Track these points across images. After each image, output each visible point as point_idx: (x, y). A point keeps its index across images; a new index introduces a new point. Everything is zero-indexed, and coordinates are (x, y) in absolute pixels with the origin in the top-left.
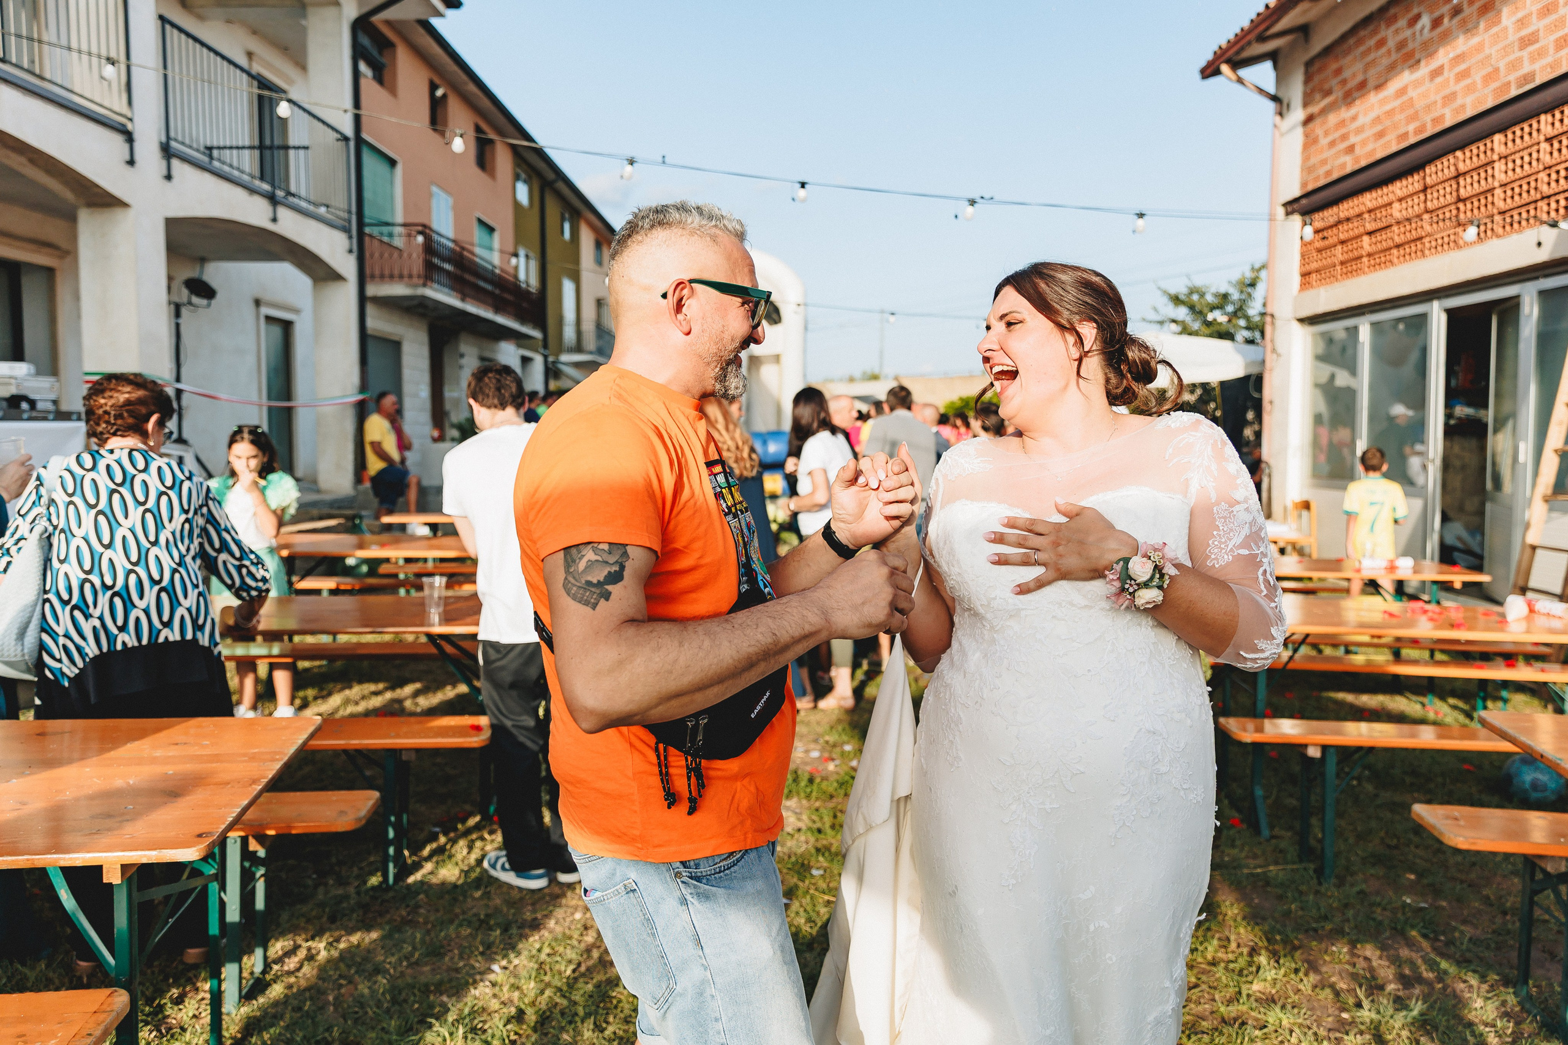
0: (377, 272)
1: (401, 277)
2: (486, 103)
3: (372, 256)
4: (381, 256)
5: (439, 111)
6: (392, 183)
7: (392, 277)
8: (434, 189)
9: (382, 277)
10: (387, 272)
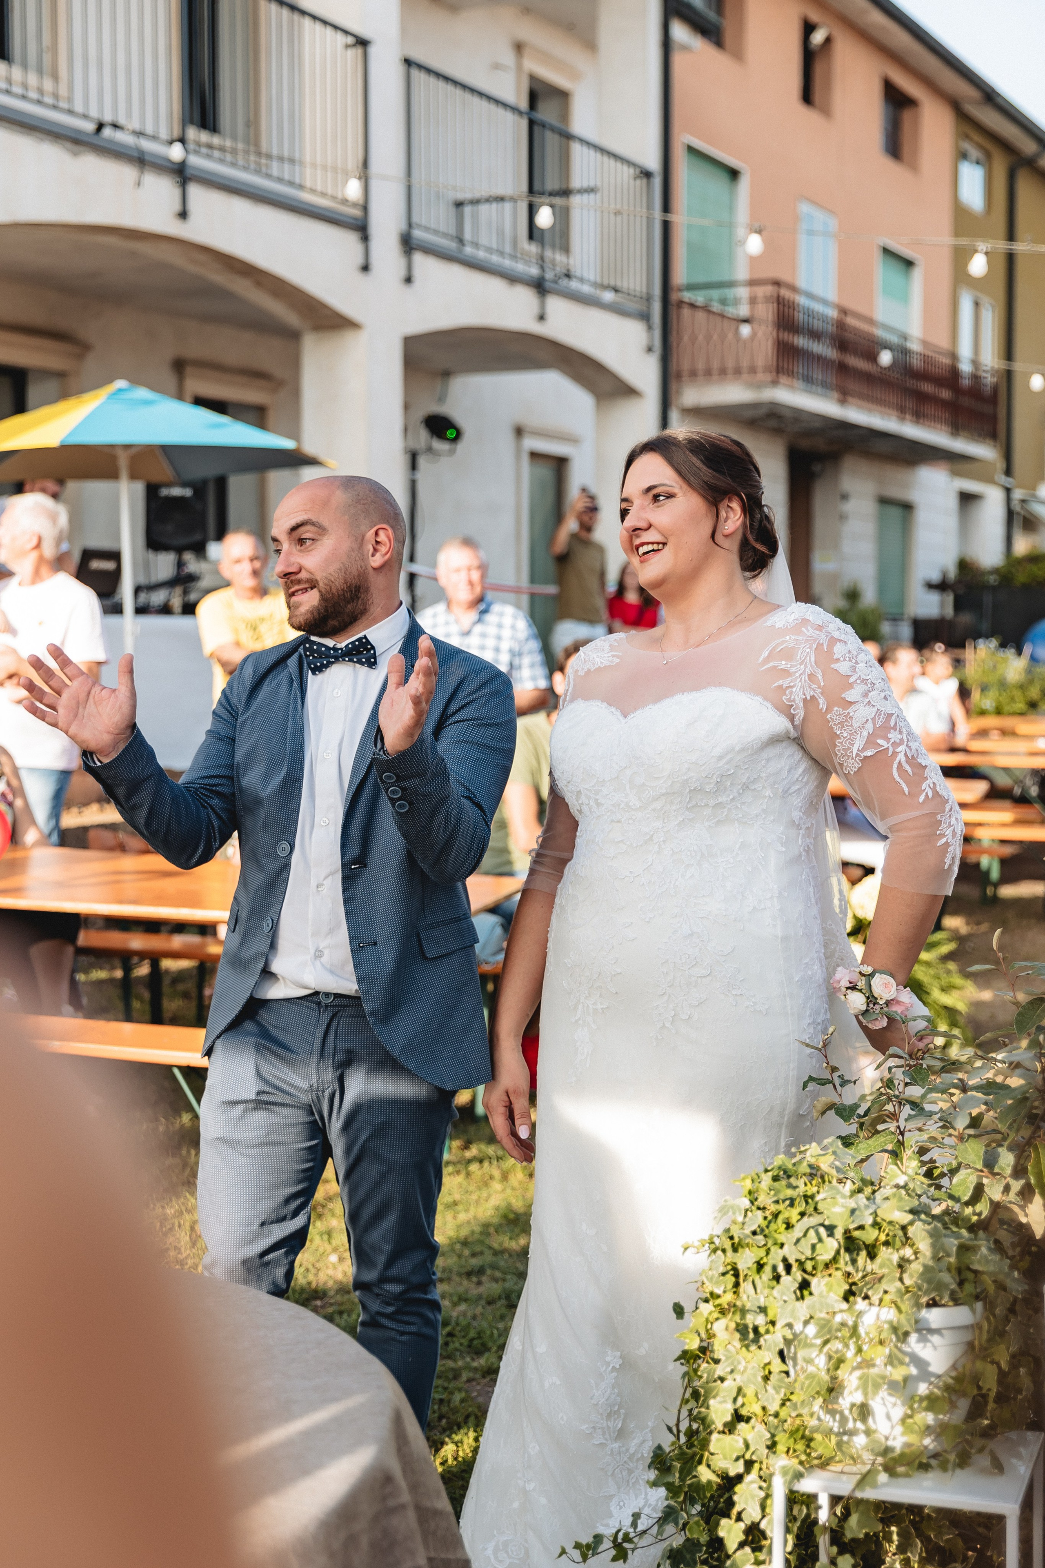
0: (701, 366)
1: (738, 371)
2: (901, 39)
3: (693, 339)
4: (708, 338)
5: (818, 69)
6: (731, 208)
7: (723, 372)
8: (805, 208)
9: (708, 373)
10: (716, 365)
